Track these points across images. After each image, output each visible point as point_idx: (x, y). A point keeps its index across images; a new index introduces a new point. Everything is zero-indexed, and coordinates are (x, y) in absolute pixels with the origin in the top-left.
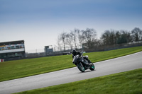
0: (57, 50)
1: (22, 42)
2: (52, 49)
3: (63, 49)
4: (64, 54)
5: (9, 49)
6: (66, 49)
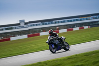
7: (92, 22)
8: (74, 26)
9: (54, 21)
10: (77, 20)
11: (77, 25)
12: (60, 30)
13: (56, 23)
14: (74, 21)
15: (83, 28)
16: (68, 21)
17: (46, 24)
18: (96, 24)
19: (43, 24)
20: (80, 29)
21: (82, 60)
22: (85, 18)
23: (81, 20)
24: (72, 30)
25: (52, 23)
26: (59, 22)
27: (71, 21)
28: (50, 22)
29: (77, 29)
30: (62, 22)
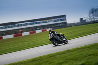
0: (88, 20)
1: (64, 16)
2: (85, 20)
3: (93, 19)
4: (94, 23)
5: (56, 21)
6: (95, 20)
7: (54, 25)
8: (36, 28)
9: (17, 24)
10: (39, 23)
11: (40, 28)
12: (23, 33)
13: (18, 26)
14: (36, 23)
15: (46, 30)
16: (31, 24)
17: (9, 27)
18: (58, 26)
19: (6, 28)
20: (42, 31)
21: (47, 62)
22: (47, 20)
23: (43, 23)
24: (35, 32)
25: (14, 27)
26: (21, 25)
27: (33, 24)
28: (13, 26)
29: (40, 31)
30: (24, 25)
